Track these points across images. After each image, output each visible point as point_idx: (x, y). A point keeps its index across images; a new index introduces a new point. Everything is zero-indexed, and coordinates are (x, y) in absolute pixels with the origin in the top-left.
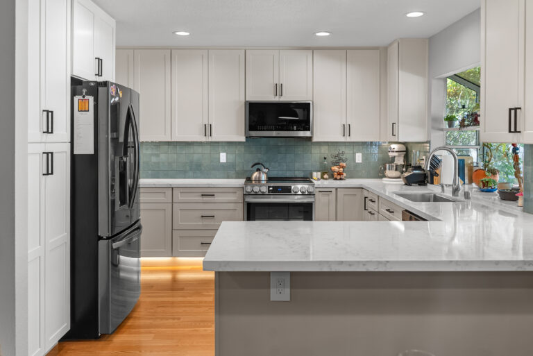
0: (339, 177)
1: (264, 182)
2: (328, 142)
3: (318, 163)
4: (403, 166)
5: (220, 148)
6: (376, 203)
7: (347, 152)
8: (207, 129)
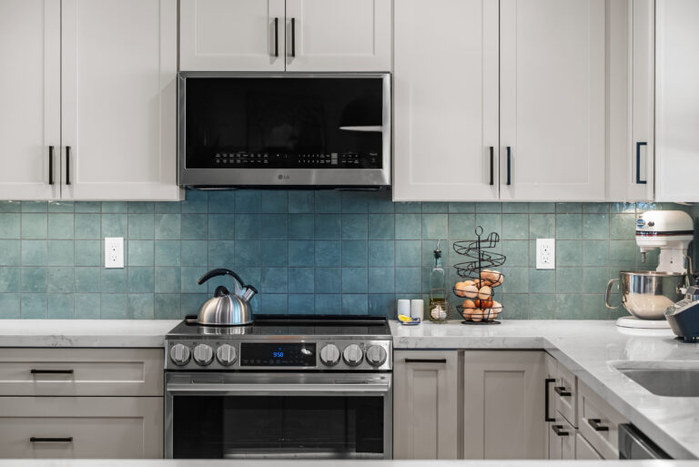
0: (478, 314)
1: (237, 331)
2: (447, 204)
3: (418, 270)
4: (681, 280)
5: (105, 223)
6: (573, 398)
7: (508, 232)
8: (58, 163)
